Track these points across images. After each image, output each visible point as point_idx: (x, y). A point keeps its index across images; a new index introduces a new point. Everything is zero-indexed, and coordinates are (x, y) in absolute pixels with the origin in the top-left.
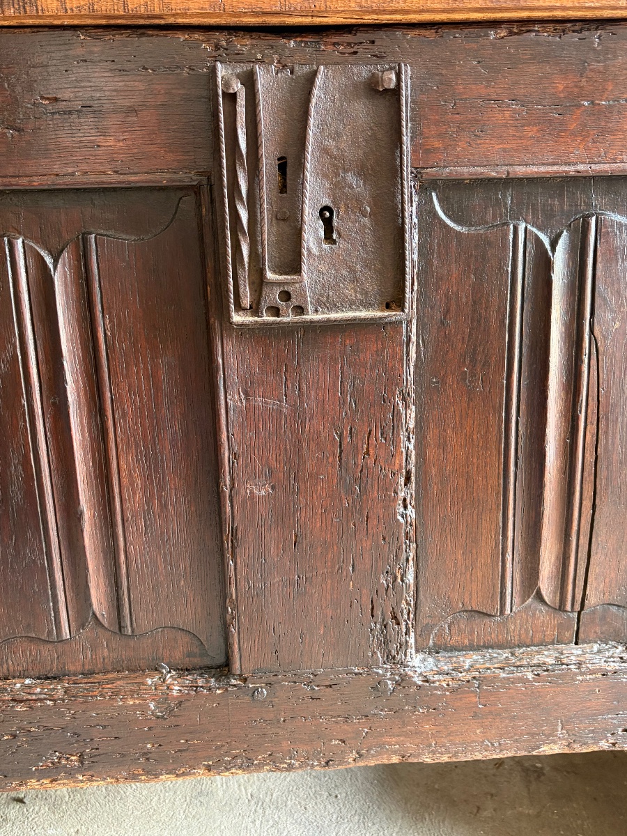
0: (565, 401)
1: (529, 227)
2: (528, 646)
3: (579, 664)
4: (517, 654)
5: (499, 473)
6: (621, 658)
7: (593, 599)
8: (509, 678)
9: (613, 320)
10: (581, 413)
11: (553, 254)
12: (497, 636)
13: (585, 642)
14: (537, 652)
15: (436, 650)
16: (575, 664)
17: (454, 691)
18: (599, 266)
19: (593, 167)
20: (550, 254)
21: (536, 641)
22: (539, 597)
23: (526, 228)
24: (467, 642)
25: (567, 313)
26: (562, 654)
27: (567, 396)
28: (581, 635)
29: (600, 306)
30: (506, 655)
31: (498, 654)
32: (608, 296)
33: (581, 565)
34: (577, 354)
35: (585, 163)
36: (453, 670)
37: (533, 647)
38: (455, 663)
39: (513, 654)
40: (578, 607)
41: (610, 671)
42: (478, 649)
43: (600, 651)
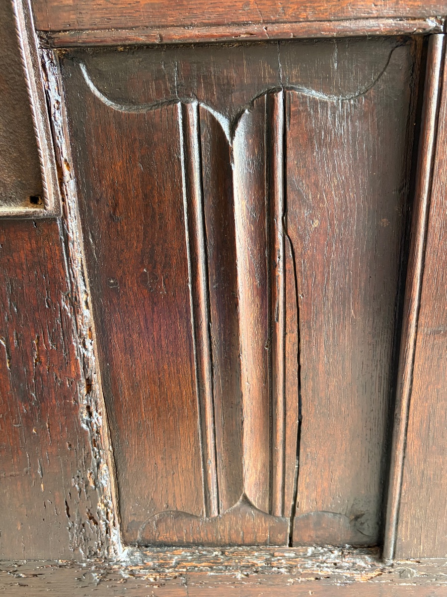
0: (261, 308)
1: (202, 105)
2: (239, 546)
3: (290, 568)
4: (227, 553)
5: (193, 381)
6: (335, 564)
7: (304, 506)
8: (216, 577)
9: (312, 217)
10: (278, 320)
11: (232, 139)
12: (207, 535)
13: (298, 545)
14: (247, 552)
15: (144, 545)
16: (286, 568)
17: (161, 585)
18: (291, 154)
19: (270, 27)
20: (228, 137)
21: (247, 540)
22: (246, 500)
23: (198, 107)
24: (175, 539)
25: (255, 209)
26: (273, 556)
27: (262, 302)
28: (295, 538)
29: (294, 202)
30: (216, 553)
31: (209, 551)
32: (303, 186)
33: (289, 474)
34: (270, 256)
35: (259, 23)
36: (159, 566)
37: (244, 547)
38: (162, 559)
39: (223, 553)
40: (289, 512)
41: (322, 576)
42: (187, 545)
43: (314, 555)
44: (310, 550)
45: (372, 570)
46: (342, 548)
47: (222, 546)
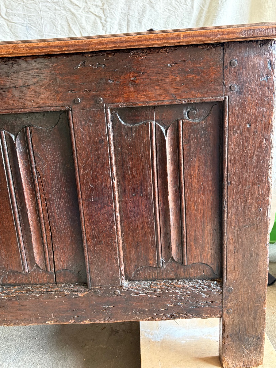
0: (33, 195)
2: (38, 284)
4: (33, 287)
5: (13, 221)
6: (71, 290)
7: (57, 268)
8: (29, 296)
9: (44, 164)
10: (38, 199)
11: (15, 141)
12: (25, 280)
13: (59, 283)
14: (40, 286)
15: (3, 285)
16: (54, 292)
17: (10, 300)
18: (34, 145)
19: (21, 110)
20: (14, 140)
21: (40, 282)
22: (37, 266)
23: (5, 132)
24: (14, 282)
25: (26, 162)
26: (49, 287)
27: (33, 192)
28: (57, 281)
29: (38, 160)
30: (29, 287)
31: (26, 287)
32: (39, 155)
33: (50, 255)
34: (33, 177)
35: (17, 109)
36: (8, 292)
37: (39, 285)
38: (9, 290)
39: (32, 287)
40: (53, 270)
41: (67, 294)
42: (19, 285)
43: (64, 287)
44: (63, 285)
45: (84, 292)
46: (74, 284)
47: (31, 285)
